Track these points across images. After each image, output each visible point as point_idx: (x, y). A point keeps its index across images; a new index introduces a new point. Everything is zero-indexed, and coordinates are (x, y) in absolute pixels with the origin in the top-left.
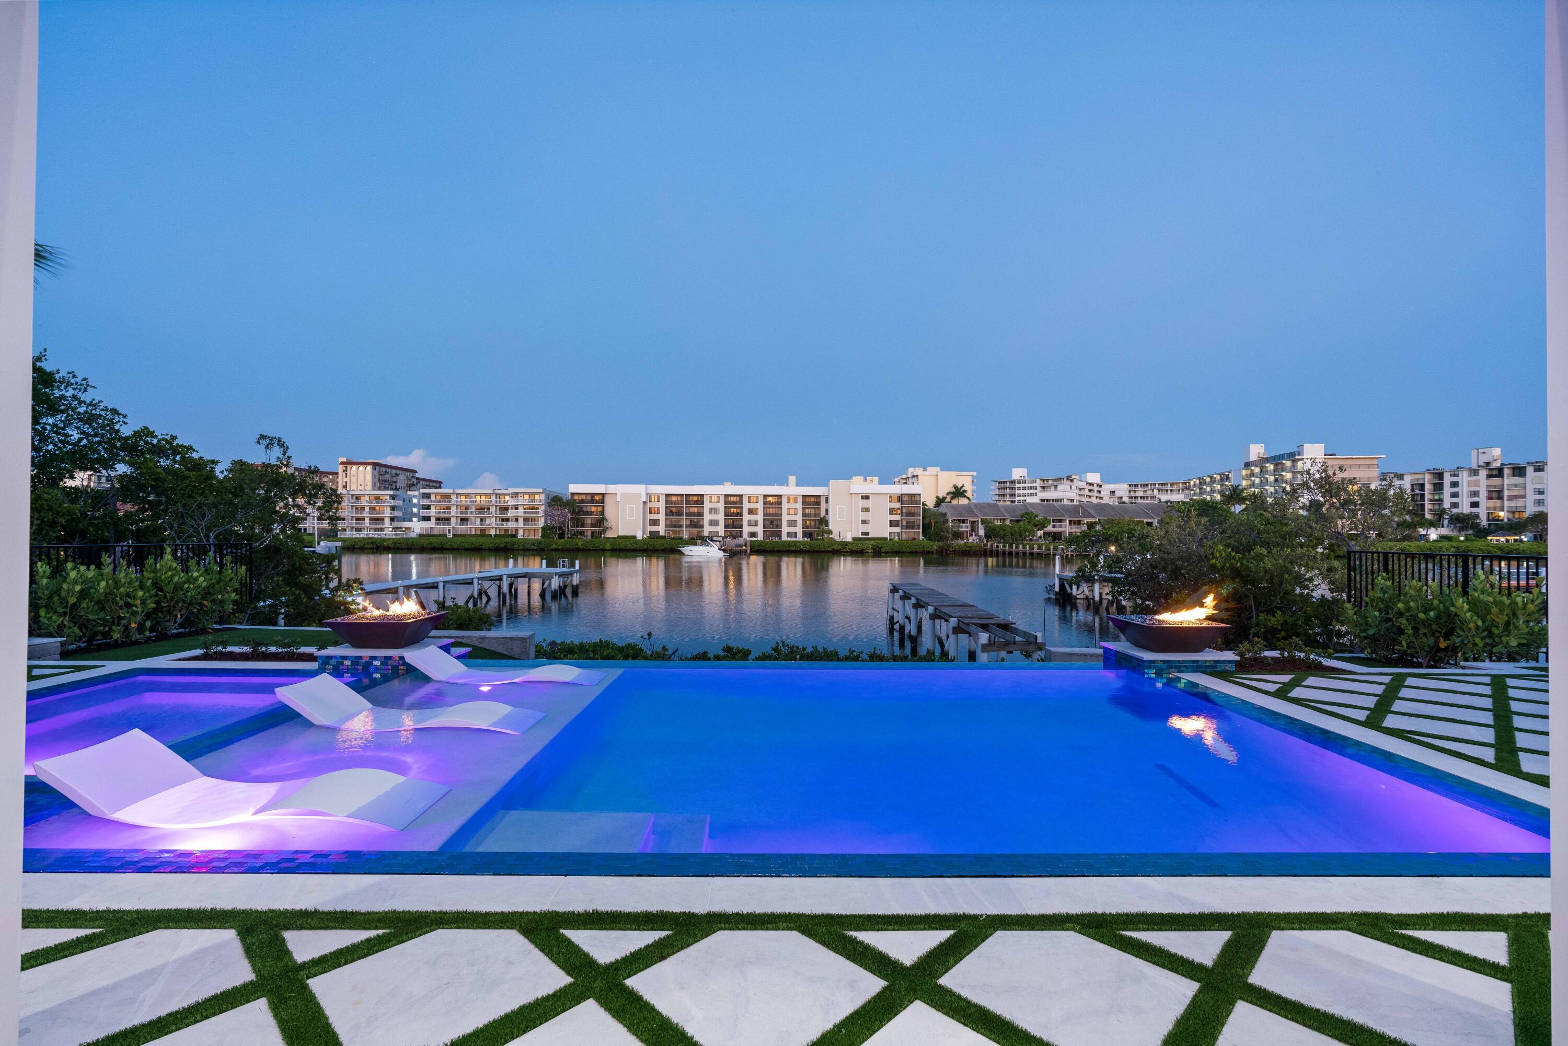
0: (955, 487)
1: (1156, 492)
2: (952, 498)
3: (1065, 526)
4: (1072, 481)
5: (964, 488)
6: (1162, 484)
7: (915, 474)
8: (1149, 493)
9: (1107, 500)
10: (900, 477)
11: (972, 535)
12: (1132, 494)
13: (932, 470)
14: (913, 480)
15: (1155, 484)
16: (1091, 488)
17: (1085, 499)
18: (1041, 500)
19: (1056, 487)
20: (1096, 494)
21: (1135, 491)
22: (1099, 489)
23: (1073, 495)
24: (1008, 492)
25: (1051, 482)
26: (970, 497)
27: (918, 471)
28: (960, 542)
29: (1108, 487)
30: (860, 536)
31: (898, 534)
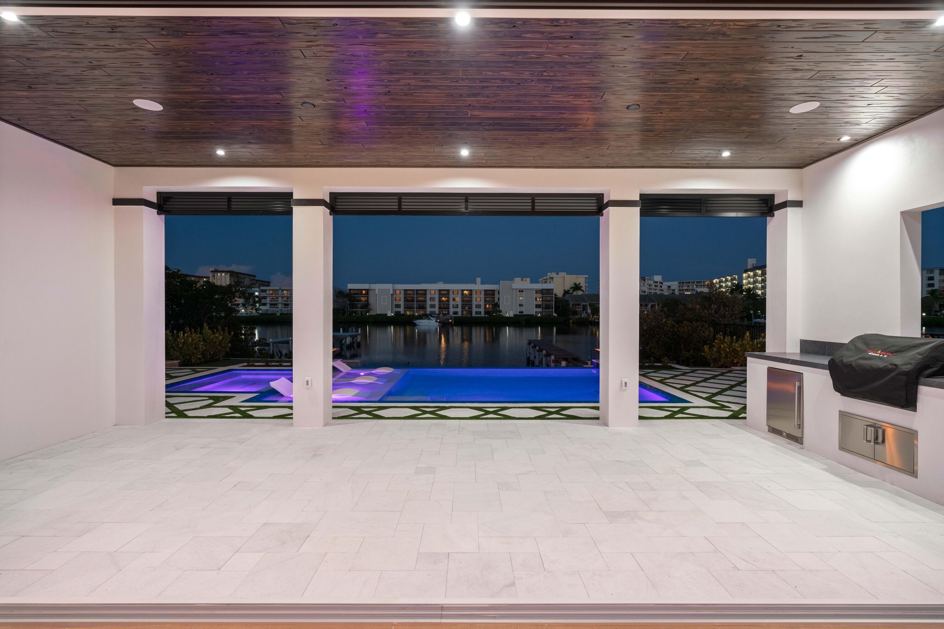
0: (575, 284)
1: (695, 286)
2: (573, 291)
4: (645, 280)
5: (581, 285)
6: (698, 282)
7: (551, 276)
8: (690, 287)
9: (665, 291)
10: (543, 278)
11: (584, 313)
12: (681, 288)
13: (562, 274)
14: (550, 281)
15: (694, 282)
16: (656, 284)
17: (653, 291)
20: (659, 288)
21: (682, 286)
22: (661, 285)
23: (645, 288)
26: (584, 290)
27: (554, 275)
28: (576, 317)
29: (666, 284)
30: (518, 314)
31: (540, 312)
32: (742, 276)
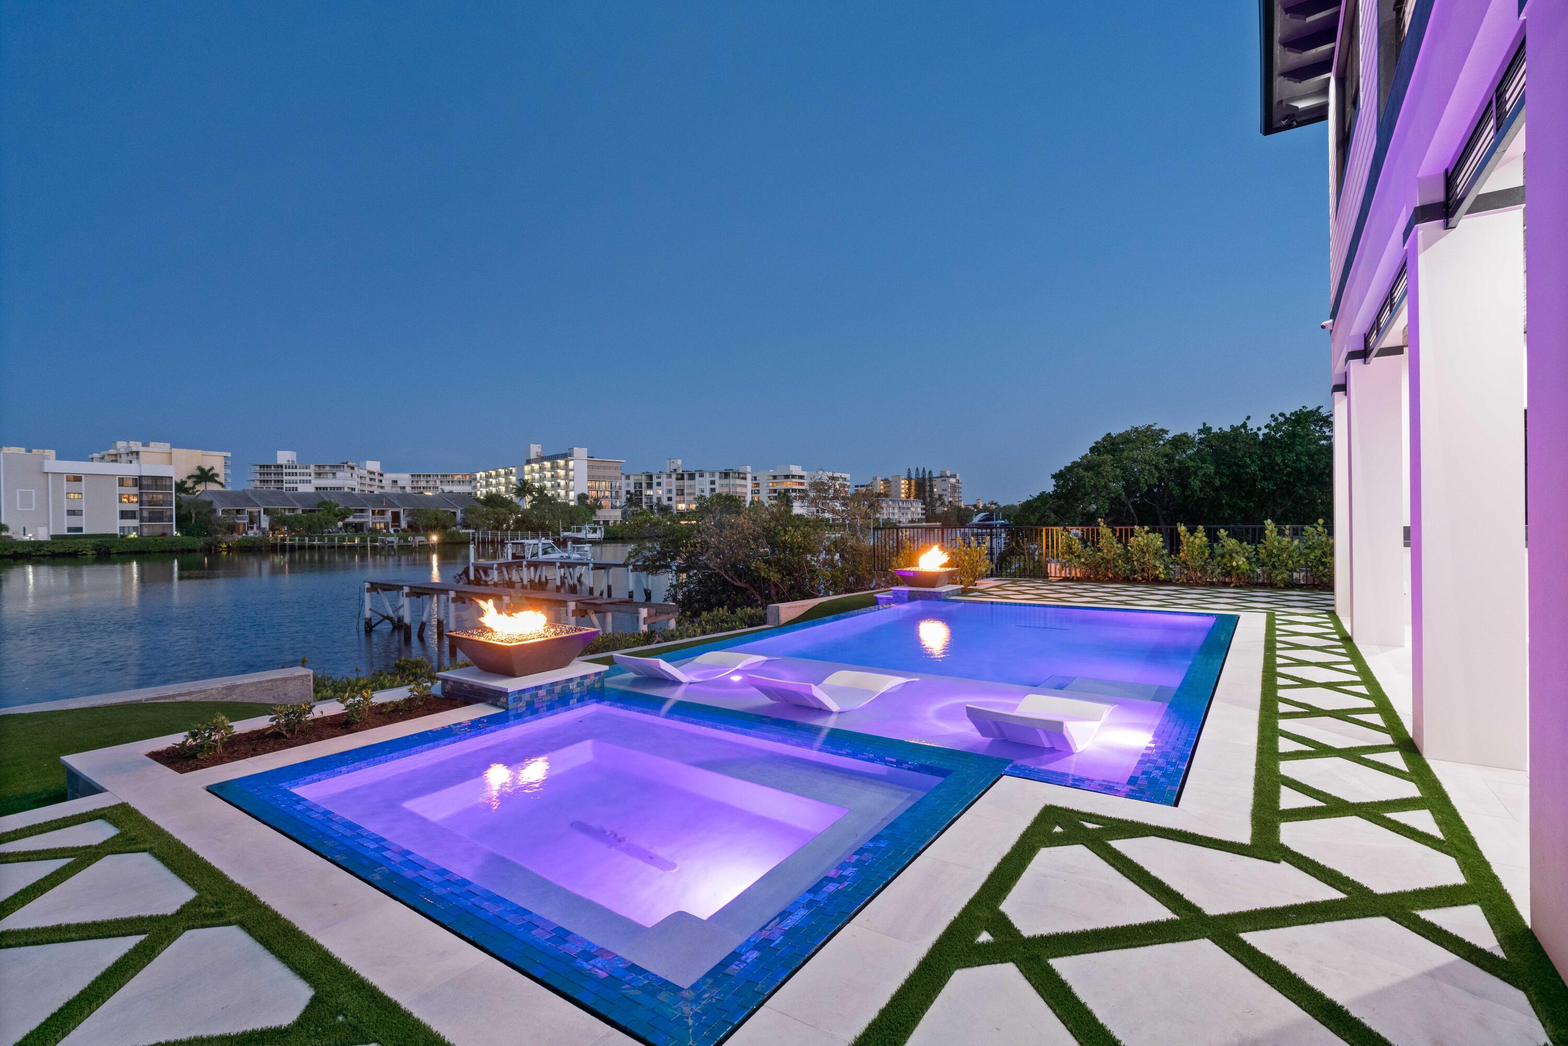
0: (200, 469)
1: (438, 482)
2: (196, 483)
3: (368, 517)
4: (352, 468)
5: (214, 472)
6: (444, 476)
7: (134, 449)
8: (431, 484)
9: (388, 489)
10: (103, 453)
11: (252, 528)
12: (415, 484)
13: (155, 446)
14: (130, 458)
15: (437, 476)
16: (372, 476)
17: (367, 489)
18: (317, 488)
19: (334, 474)
20: (377, 482)
21: (417, 481)
22: (381, 478)
23: (354, 483)
24: (273, 477)
25: (327, 469)
26: (223, 482)
27: (135, 446)
28: (237, 537)
29: (388, 477)
30: (66, 533)
31: (135, 529)
32: (523, 469)
